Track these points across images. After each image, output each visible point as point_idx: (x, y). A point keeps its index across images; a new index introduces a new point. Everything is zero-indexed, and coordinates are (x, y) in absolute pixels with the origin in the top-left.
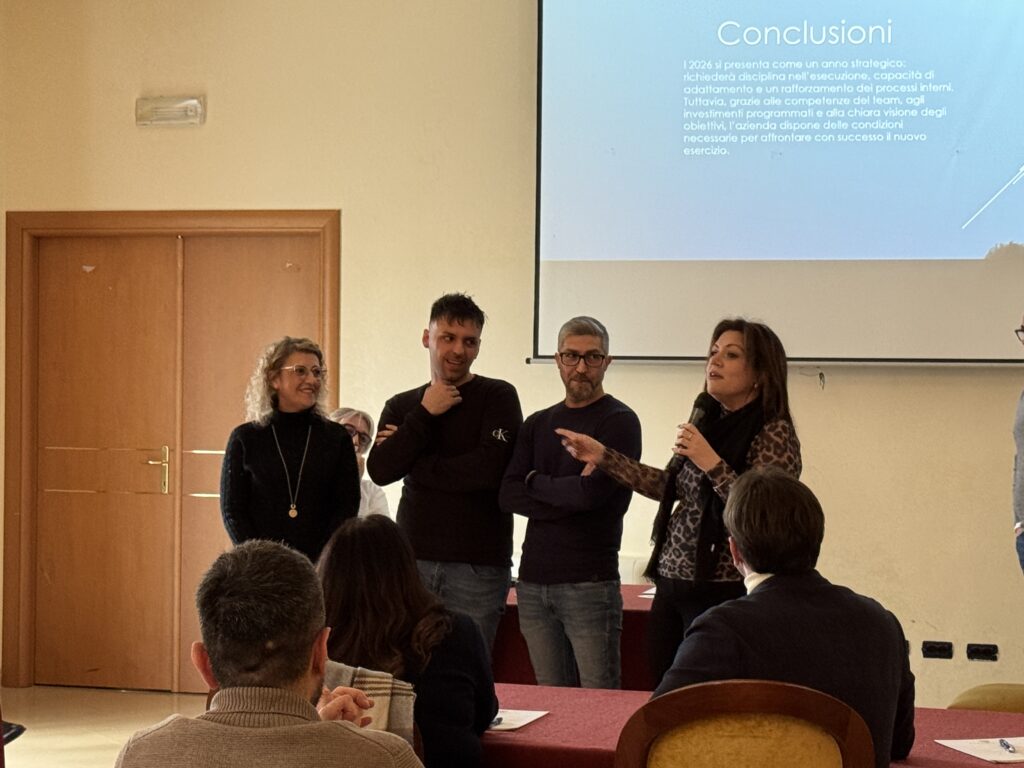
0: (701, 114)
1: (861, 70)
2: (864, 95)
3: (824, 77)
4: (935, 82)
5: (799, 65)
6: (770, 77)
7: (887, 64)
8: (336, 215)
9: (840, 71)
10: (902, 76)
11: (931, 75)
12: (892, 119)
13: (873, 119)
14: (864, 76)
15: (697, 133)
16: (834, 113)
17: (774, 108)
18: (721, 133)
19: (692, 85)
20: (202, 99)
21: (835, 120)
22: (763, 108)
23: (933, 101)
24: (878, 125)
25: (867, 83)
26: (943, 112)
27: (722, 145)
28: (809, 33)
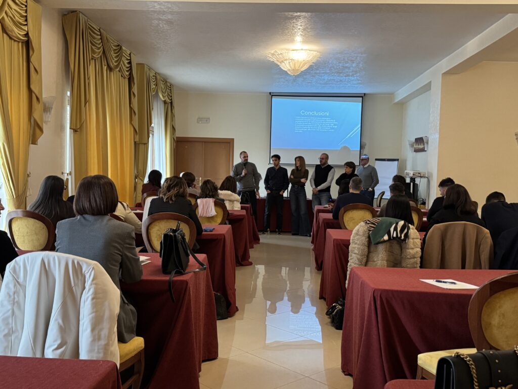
5: (314, 118)
6: (309, 120)
7: (328, 119)
8: (233, 139)
10: (330, 121)
14: (324, 120)
15: (297, 128)
20: (209, 119)
23: (335, 125)
26: (336, 127)
27: (301, 130)
28: (315, 113)
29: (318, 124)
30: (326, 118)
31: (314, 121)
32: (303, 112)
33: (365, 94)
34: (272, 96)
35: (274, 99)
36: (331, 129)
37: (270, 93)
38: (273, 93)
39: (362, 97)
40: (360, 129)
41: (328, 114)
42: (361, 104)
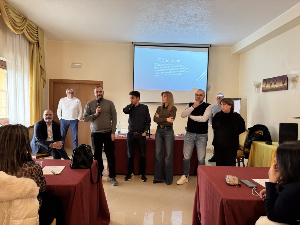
0: (156, 70)
1: (177, 66)
2: (177, 69)
3: (172, 66)
4: (186, 68)
5: (169, 65)
6: (165, 66)
7: (180, 65)
9: (174, 66)
10: (182, 67)
11: (186, 67)
12: (181, 72)
13: (178, 72)
14: (177, 67)
15: (155, 73)
16: (174, 71)
17: (166, 70)
18: (159, 73)
19: (155, 66)
20: (82, 64)
21: (174, 72)
22: (164, 70)
23: (186, 70)
24: (179, 73)
25: (178, 68)
26: (187, 72)
27: (159, 75)
28: (170, 61)
29: (173, 70)
30: (179, 65)
31: (169, 67)
32: (160, 60)
33: (211, 45)
34: (135, 45)
35: (136, 48)
36: (183, 73)
37: (133, 43)
38: (135, 42)
39: (208, 48)
40: (207, 74)
41: (181, 62)
42: (207, 53)
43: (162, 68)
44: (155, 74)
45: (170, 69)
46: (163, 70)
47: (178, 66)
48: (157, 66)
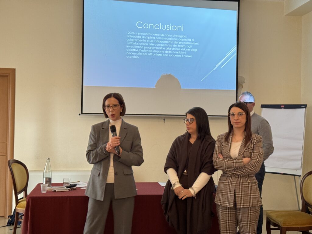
0: (131, 47)
1: (175, 38)
2: (176, 44)
3: (165, 39)
4: (194, 42)
8: (14, 70)
9: (170, 37)
12: (183, 51)
17: (152, 46)
18: (137, 52)
19: (129, 38)
21: (168, 50)
22: (149, 46)
23: (194, 47)
24: (179, 52)
25: (177, 41)
26: (196, 50)
28: (161, 27)
29: (167, 45)
30: (179, 36)
31: (159, 40)
32: (140, 25)
36: (189, 53)
40: (236, 54)
42: (236, 12)
43: (144, 42)
44: (129, 53)
45: (161, 43)
46: (146, 46)
47: (178, 38)
48: (133, 37)
